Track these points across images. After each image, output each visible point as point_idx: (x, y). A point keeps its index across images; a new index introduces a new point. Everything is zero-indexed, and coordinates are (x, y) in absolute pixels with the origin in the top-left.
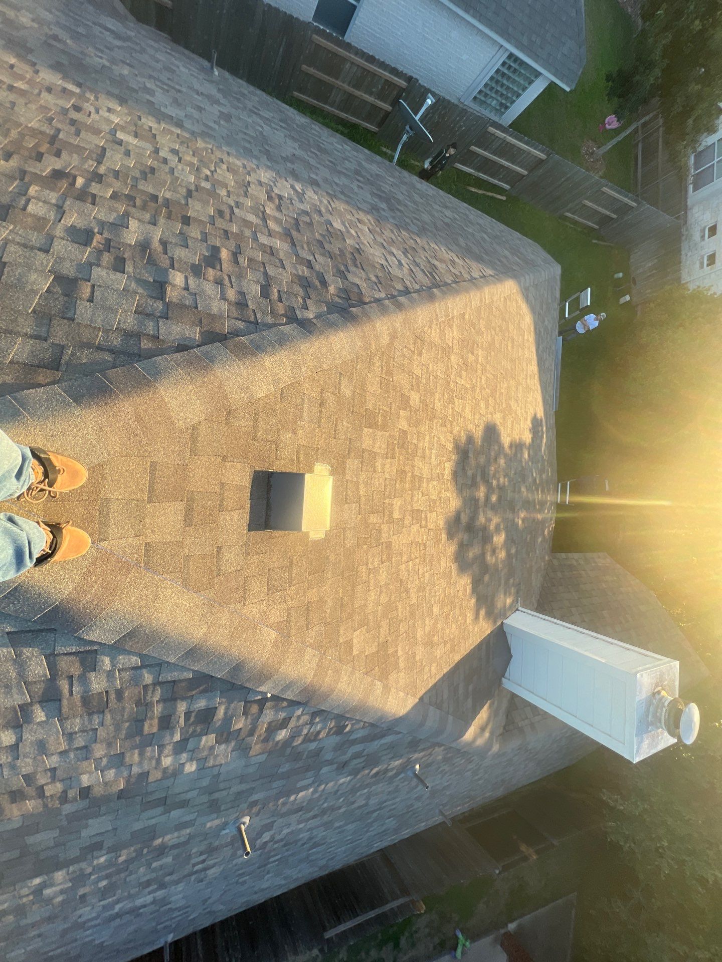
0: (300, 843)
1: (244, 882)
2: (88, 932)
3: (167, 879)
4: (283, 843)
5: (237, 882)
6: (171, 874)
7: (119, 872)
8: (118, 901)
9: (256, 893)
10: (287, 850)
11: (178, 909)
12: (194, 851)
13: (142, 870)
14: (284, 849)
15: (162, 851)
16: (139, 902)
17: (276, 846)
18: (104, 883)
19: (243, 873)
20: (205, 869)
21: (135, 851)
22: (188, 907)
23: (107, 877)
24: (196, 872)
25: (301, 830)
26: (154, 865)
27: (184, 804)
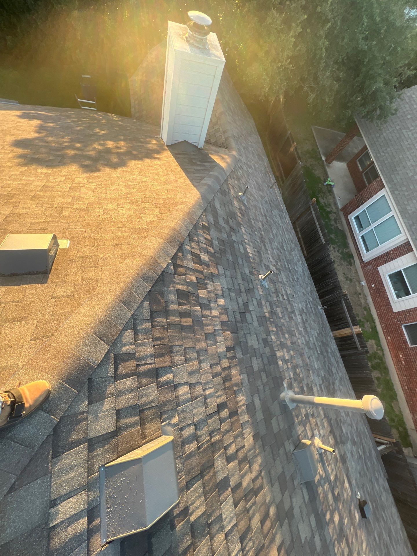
0: (280, 254)
1: (298, 279)
2: (311, 339)
3: (289, 310)
4: (278, 261)
5: (297, 281)
6: (287, 309)
7: (282, 330)
8: (298, 329)
9: (304, 274)
10: (283, 259)
11: (306, 304)
12: (275, 299)
13: (282, 321)
14: (282, 261)
15: (273, 313)
16: (299, 321)
17: (279, 264)
18: (287, 336)
19: (292, 279)
20: (287, 295)
21: (271, 324)
22: (306, 301)
23: (283, 334)
24: (288, 298)
25: (272, 253)
26: (280, 315)
27: (246, 305)
